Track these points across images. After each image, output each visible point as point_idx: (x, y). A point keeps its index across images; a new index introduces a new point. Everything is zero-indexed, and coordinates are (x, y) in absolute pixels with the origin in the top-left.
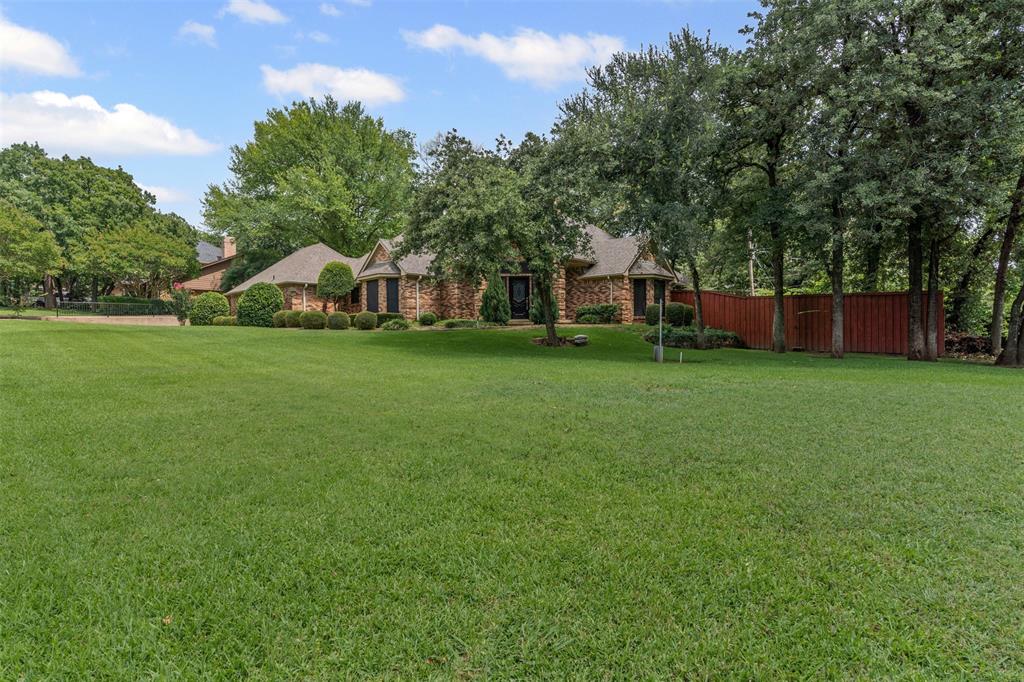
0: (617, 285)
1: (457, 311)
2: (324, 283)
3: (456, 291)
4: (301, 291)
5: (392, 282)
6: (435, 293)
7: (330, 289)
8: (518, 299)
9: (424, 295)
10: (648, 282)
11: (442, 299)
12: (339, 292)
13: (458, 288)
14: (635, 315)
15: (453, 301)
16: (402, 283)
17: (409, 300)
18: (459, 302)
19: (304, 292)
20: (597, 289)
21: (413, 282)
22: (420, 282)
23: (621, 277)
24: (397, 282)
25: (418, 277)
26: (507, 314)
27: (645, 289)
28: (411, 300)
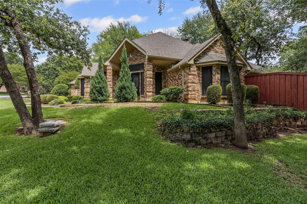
0: (186, 73)
10: (214, 68)
14: (203, 95)
25: (90, 77)
27: (212, 74)
28: (87, 89)
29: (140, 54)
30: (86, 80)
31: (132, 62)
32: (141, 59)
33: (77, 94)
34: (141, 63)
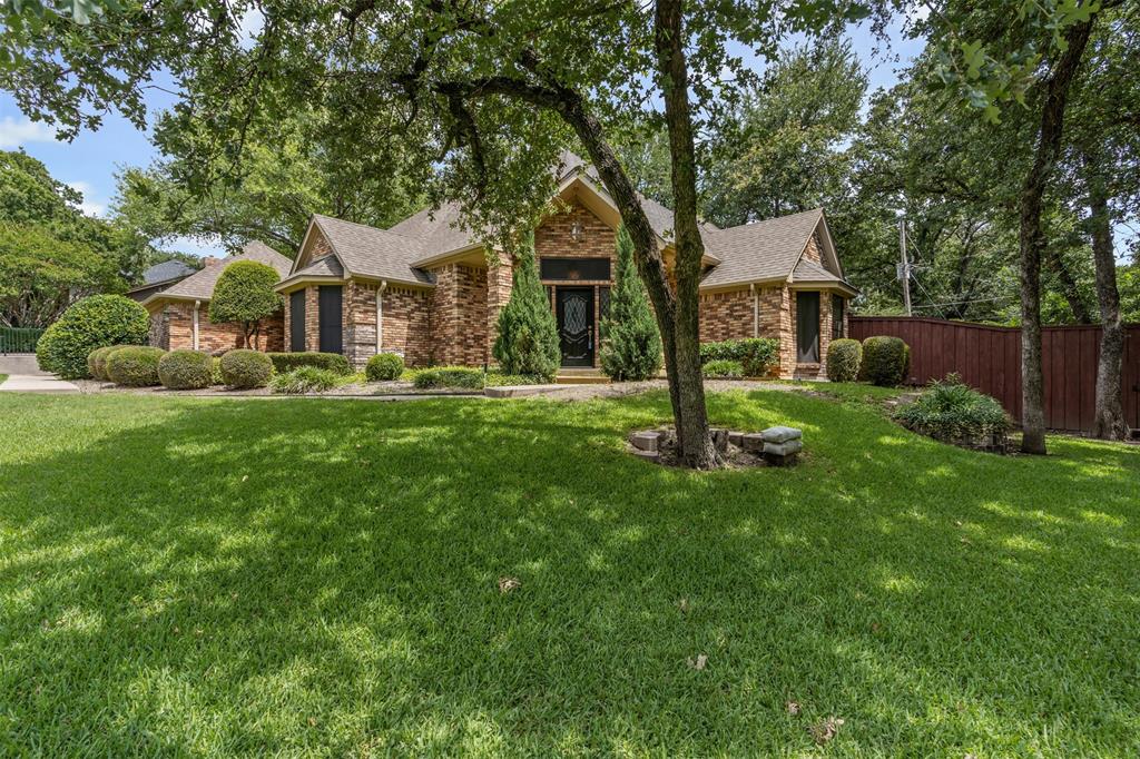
0: (769, 303)
1: (456, 350)
2: (219, 297)
3: (455, 312)
4: (190, 312)
5: (330, 294)
6: (417, 316)
7: (228, 309)
8: (574, 328)
9: (394, 320)
10: (824, 298)
11: (432, 328)
12: (245, 314)
13: (459, 306)
14: (799, 360)
15: (450, 332)
16: (348, 294)
17: (358, 328)
18: (459, 334)
19: (196, 314)
20: (723, 311)
21: (371, 293)
22: (385, 295)
23: (776, 286)
24: (341, 293)
25: (380, 283)
26: (551, 356)
27: (818, 311)
28: (365, 328)
29: (597, 228)
30: (362, 293)
31: (567, 248)
32: (600, 243)
33: (200, 347)
34: (599, 255)
